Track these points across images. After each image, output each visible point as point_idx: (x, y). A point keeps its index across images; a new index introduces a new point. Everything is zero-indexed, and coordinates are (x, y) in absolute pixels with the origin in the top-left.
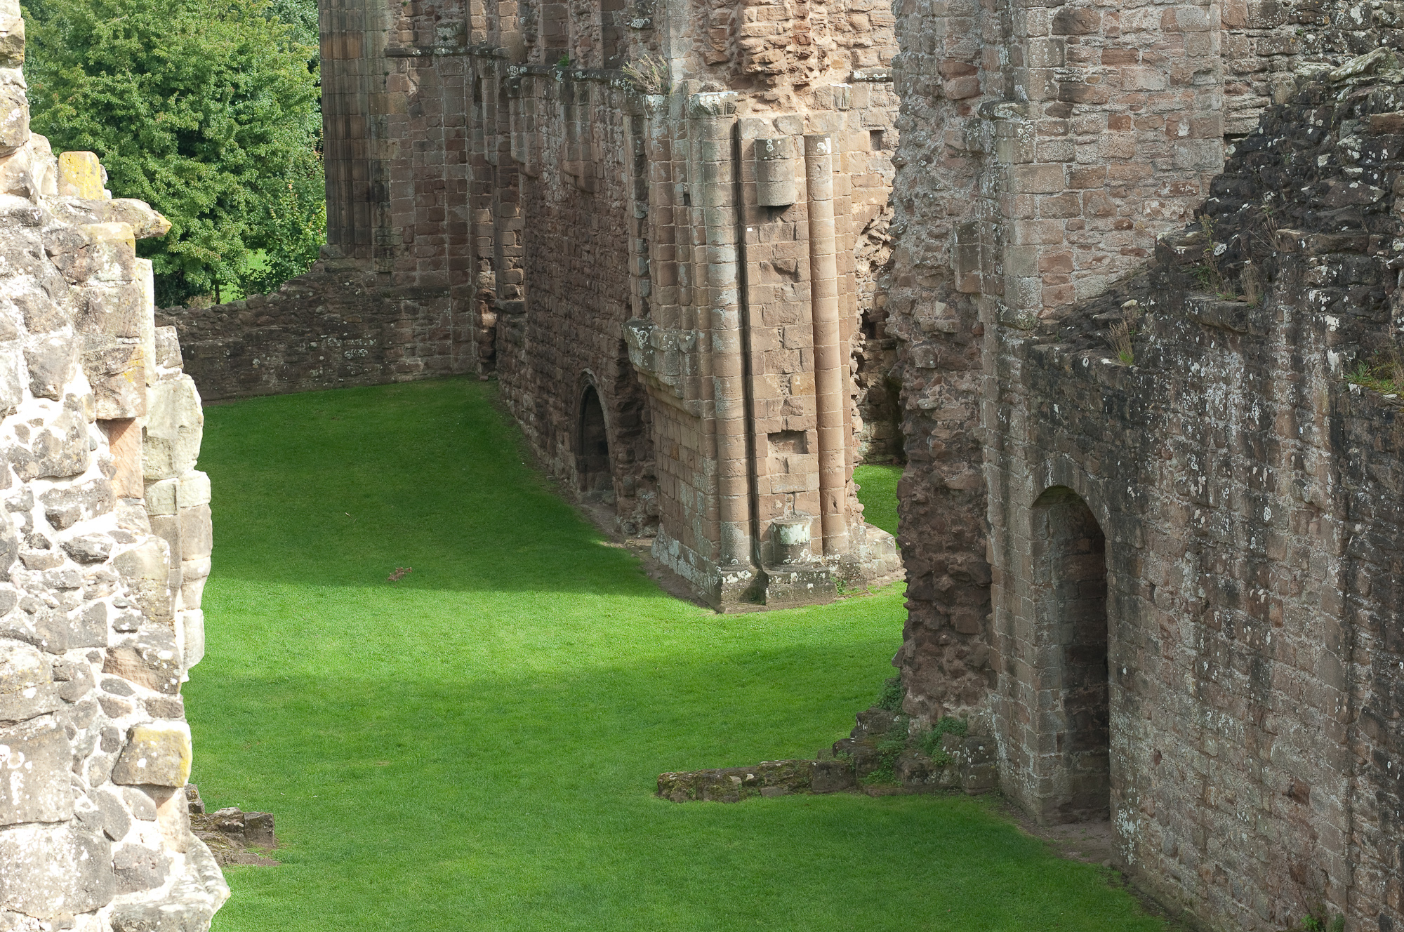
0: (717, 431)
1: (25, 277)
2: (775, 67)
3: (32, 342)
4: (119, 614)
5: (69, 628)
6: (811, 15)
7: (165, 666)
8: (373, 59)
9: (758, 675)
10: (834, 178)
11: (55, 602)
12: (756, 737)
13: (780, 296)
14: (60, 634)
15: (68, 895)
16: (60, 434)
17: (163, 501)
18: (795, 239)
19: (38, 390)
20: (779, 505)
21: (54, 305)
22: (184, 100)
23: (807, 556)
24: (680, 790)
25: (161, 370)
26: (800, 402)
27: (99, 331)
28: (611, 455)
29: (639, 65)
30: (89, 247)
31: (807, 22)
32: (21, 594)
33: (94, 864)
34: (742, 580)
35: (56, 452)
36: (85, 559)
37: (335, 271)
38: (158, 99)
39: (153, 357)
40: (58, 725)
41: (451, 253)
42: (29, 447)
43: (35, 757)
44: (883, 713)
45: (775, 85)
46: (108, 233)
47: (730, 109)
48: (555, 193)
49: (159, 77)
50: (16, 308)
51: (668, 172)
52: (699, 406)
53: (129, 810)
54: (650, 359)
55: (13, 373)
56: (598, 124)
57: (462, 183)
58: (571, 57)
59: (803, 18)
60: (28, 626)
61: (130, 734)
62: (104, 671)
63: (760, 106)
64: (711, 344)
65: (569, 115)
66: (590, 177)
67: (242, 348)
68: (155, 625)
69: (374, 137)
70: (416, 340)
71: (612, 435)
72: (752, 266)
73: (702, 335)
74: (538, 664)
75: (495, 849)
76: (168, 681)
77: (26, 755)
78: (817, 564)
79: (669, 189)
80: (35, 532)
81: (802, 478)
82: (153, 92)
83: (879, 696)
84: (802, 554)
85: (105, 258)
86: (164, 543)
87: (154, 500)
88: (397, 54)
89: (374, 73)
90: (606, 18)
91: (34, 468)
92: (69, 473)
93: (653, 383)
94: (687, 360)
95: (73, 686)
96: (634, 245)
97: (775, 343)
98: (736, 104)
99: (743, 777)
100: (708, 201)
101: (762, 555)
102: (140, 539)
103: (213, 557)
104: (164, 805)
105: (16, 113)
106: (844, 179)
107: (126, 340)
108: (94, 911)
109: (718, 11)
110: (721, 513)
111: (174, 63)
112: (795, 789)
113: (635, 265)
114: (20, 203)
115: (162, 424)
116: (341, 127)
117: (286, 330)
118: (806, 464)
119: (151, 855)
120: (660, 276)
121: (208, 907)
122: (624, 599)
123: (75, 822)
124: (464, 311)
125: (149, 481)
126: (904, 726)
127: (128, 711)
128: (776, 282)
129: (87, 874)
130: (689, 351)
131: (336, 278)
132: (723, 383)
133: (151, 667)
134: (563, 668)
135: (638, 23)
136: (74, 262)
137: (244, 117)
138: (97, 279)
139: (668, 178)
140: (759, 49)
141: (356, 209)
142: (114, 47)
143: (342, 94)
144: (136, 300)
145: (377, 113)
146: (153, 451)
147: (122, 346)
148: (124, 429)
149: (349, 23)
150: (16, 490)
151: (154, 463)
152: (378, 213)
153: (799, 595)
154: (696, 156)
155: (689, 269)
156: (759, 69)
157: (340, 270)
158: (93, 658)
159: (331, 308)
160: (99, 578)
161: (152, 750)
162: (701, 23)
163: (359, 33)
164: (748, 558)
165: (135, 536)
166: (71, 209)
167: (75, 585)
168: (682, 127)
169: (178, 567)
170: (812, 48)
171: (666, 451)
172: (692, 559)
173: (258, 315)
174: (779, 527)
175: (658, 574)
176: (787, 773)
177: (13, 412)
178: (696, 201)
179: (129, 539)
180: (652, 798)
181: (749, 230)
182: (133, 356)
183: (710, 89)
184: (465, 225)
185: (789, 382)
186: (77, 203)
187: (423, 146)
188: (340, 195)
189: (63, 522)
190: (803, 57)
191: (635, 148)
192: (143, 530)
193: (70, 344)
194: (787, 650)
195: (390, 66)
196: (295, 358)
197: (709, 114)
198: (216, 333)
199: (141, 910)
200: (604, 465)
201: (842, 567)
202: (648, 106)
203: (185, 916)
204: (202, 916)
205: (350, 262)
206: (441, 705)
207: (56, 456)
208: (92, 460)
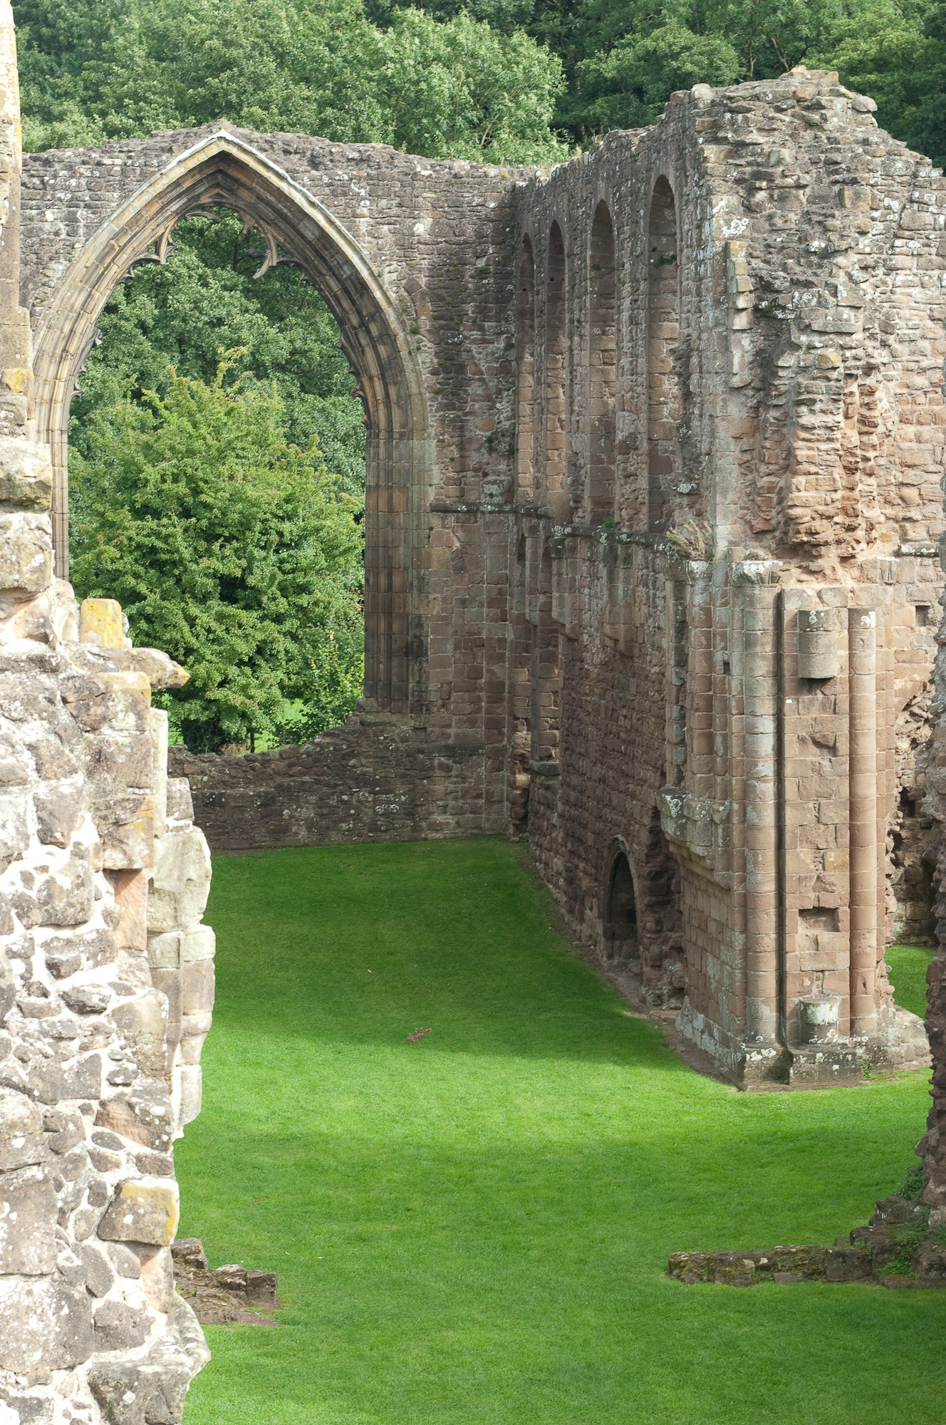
0: (748, 904)
1: (39, 722)
2: (821, 538)
3: (41, 789)
4: (113, 1066)
5: (62, 1078)
6: (860, 487)
7: (157, 1122)
8: (418, 513)
9: (777, 1156)
10: (877, 652)
11: (50, 1051)
12: (772, 1220)
13: (817, 769)
14: (52, 1084)
15: (45, 1350)
16: (65, 882)
17: (166, 954)
18: (835, 712)
19: (46, 837)
20: (807, 983)
21: (67, 751)
22: (228, 546)
23: (834, 1037)
24: (691, 1271)
25: (172, 822)
26: (832, 879)
27: (110, 780)
28: (639, 924)
29: (684, 530)
30: (104, 696)
31: (856, 494)
32: (17, 1041)
33: (74, 1320)
34: (766, 1058)
35: (61, 900)
36: (83, 1009)
37: (370, 725)
38: (202, 545)
39: (164, 809)
40: (46, 1176)
41: (488, 712)
42: (33, 894)
43: (20, 1207)
44: (903, 1203)
45: (820, 556)
46: (124, 682)
47: (774, 579)
48: (594, 656)
49: (204, 523)
50: (28, 754)
51: (708, 639)
52: (731, 878)
53: (113, 1267)
54: (682, 828)
55: (21, 819)
56: (640, 588)
57: (502, 641)
58: (617, 519)
59: (852, 489)
60: (22, 1075)
61: (118, 1189)
62: (95, 1124)
63: (804, 577)
64: (745, 816)
65: (611, 578)
66: (631, 641)
67: (273, 798)
68: (150, 1080)
69: (415, 592)
70: (449, 798)
71: (640, 904)
72: (790, 738)
73: (736, 806)
74: (554, 1133)
75: (499, 1322)
76: (159, 1137)
77: (11, 1205)
78: (844, 1045)
79: (709, 657)
80: (34, 979)
81: (832, 957)
82: (198, 537)
83: (901, 1184)
84: (829, 1035)
85: (120, 707)
86: (164, 997)
87: (158, 952)
88: (442, 509)
89: (418, 527)
90: (653, 481)
91: (37, 916)
92: (72, 922)
93: (685, 853)
94: (720, 831)
95: (63, 1137)
96: (672, 711)
97: (810, 818)
98: (780, 573)
99: (757, 1261)
100: (747, 670)
101: (787, 1033)
102: (140, 992)
103: (215, 1013)
104: (149, 1264)
105: (39, 558)
106: (887, 654)
107: (137, 791)
108: (71, 1368)
109: (766, 479)
110: (748, 988)
111: (219, 509)
112: (809, 1276)
113: (671, 732)
114: (39, 648)
115: (169, 876)
116: (383, 580)
117: (318, 782)
118: (837, 942)
119: (132, 1313)
120: (697, 744)
121: (187, 1370)
122: (645, 1071)
123: (57, 1276)
124: (499, 770)
125: (152, 933)
126: (925, 1217)
127: (117, 1165)
128: (814, 755)
129: (66, 1329)
130: (722, 822)
131: (370, 732)
132: (755, 856)
133: (143, 1122)
134: (579, 1139)
135: (684, 488)
136: (89, 710)
137: (287, 566)
138: (111, 727)
139: (708, 646)
140: (805, 519)
141: (394, 663)
142: (160, 492)
143: (386, 548)
144: (148, 751)
145: (419, 568)
146: (159, 903)
147: (133, 797)
148: (130, 880)
149: (396, 477)
150: (17, 936)
151: (159, 915)
152: (416, 668)
153: (824, 1076)
154: (737, 625)
155: (726, 738)
156: (805, 539)
157: (375, 724)
158: (85, 1110)
159: (364, 761)
160: (96, 1030)
161: (140, 1207)
162: (748, 490)
163: (405, 486)
164: (773, 1036)
165: (135, 989)
166: (90, 657)
167: (71, 1035)
168: (724, 595)
169: (178, 1021)
170: (860, 520)
171: (695, 922)
172: (716, 1034)
173: (290, 766)
174: (807, 1005)
175: (681, 1048)
176: (802, 1259)
177: (19, 857)
178: (736, 669)
179: (128, 991)
180: (662, 1278)
181: (789, 701)
182: (143, 807)
183: (755, 557)
184: (503, 684)
185: (823, 857)
186: (96, 650)
187: (464, 603)
188: (379, 648)
189: (63, 971)
190: (851, 529)
191: (676, 613)
192: (143, 983)
193: (80, 792)
194: (808, 1132)
195: (435, 521)
196: (325, 811)
197: (752, 582)
198: (248, 782)
199: (119, 1369)
200: (632, 933)
201: (869, 1049)
202: (691, 572)
203: (163, 1377)
204: (180, 1379)
205: (386, 717)
206: (453, 1171)
207: (59, 905)
208: (97, 909)
